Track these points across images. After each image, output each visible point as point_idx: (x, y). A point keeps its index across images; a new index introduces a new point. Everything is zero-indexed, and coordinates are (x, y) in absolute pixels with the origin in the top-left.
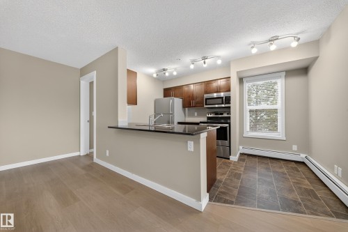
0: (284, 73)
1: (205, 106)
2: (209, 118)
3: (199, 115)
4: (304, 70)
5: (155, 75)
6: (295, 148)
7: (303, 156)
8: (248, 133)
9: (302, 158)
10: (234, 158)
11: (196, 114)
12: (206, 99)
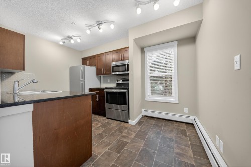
0: (176, 42)
1: (113, 73)
2: (118, 84)
3: (111, 82)
4: (193, 39)
5: (61, 43)
6: (186, 110)
7: (192, 118)
8: (149, 97)
9: (192, 120)
10: (132, 122)
11: (109, 81)
12: (114, 67)
